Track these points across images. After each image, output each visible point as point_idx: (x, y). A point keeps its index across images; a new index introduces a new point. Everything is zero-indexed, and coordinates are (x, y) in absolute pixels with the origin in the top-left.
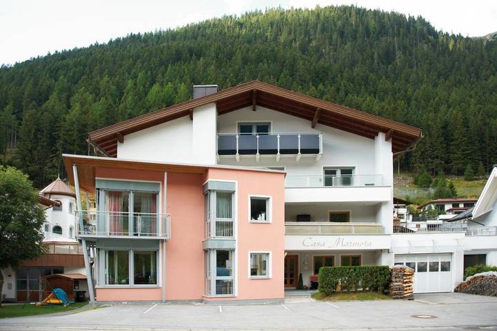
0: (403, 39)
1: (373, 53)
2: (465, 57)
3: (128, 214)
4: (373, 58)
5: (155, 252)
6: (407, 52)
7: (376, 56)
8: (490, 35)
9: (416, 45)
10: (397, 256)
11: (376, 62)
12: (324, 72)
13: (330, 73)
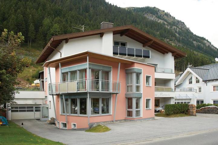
0: (93, 3)
1: (80, 7)
2: (119, 15)
3: (98, 80)
4: (80, 9)
5: (108, 99)
6: (95, 9)
7: (81, 8)
8: (127, 8)
9: (98, 6)
10: (175, 100)
11: (81, 11)
12: (60, 11)
13: (62, 12)
